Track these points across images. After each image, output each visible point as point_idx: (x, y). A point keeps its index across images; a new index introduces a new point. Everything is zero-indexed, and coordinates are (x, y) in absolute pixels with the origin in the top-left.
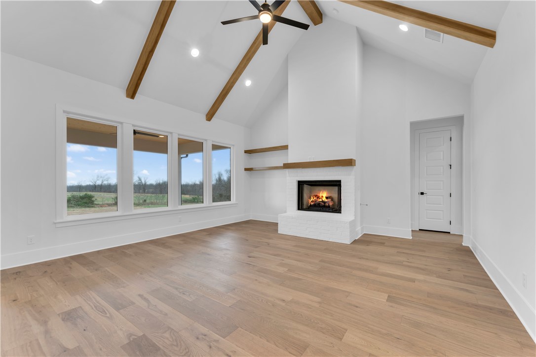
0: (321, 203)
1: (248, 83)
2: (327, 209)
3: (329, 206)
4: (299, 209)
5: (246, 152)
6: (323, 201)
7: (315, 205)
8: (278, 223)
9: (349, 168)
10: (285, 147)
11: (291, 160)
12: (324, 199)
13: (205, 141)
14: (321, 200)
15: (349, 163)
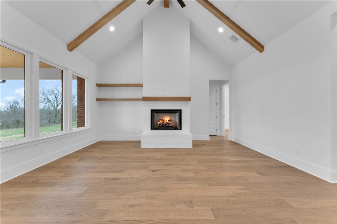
0: (166, 124)
1: (112, 29)
2: (171, 128)
3: (172, 126)
4: (152, 129)
5: (97, 85)
6: (167, 123)
7: (162, 126)
8: (140, 141)
9: (186, 102)
10: (141, 85)
11: (146, 95)
12: (167, 121)
13: (65, 70)
14: (165, 122)
15: (188, 99)
